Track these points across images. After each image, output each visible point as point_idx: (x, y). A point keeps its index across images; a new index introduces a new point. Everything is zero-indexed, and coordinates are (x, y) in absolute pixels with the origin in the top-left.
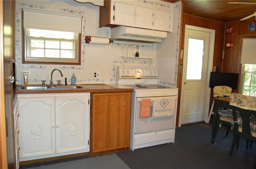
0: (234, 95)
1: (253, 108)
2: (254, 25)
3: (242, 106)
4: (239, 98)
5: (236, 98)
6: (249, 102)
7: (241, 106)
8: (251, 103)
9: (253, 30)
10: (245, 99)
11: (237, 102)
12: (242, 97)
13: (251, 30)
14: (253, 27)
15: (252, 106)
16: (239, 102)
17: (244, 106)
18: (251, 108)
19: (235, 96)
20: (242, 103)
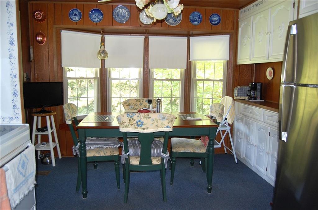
0: (128, 116)
1: (159, 129)
2: (77, 13)
3: (144, 129)
4: (140, 119)
5: (133, 119)
6: (155, 122)
7: (142, 130)
8: (157, 122)
9: (77, 19)
10: (148, 119)
11: (135, 126)
12: (143, 117)
13: (74, 19)
14: (76, 15)
15: (158, 126)
16: (138, 125)
17: (147, 128)
18: (157, 129)
19: (131, 117)
20: (143, 125)
